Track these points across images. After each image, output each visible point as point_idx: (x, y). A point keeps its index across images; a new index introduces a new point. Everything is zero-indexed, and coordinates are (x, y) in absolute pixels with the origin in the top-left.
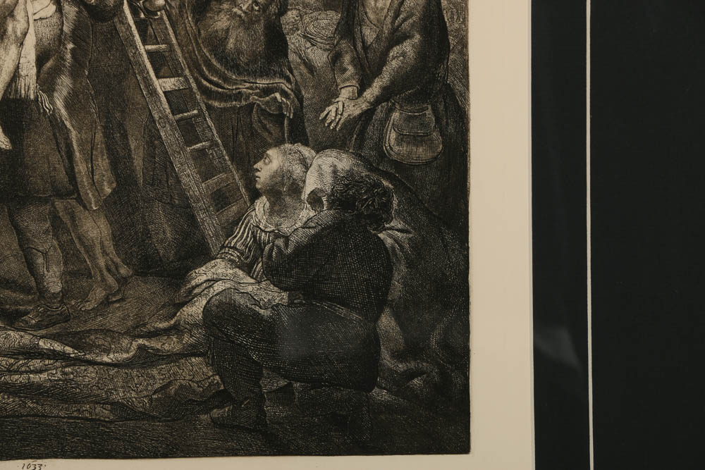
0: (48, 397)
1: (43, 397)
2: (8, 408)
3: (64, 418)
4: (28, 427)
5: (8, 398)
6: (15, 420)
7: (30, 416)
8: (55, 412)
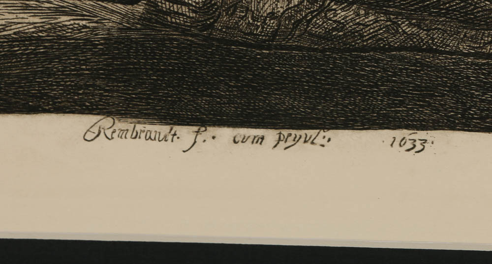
0: (439, 15)
1: (430, 15)
2: (366, 32)
3: (468, 55)
4: (401, 70)
5: (367, 15)
6: (378, 56)
7: (406, 49)
8: (452, 43)
